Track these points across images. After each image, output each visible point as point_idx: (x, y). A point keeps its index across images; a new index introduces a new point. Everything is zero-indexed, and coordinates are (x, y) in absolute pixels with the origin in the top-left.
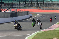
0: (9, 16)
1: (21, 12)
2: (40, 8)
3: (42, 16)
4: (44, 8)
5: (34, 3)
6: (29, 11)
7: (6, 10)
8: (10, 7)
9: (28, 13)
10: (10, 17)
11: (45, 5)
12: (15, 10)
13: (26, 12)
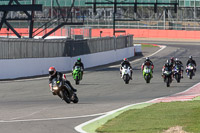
0: (61, 52)
1: (102, 39)
2: (171, 24)
3: (174, 53)
4: (185, 23)
6: (132, 36)
7: (49, 30)
8: (62, 21)
9: (126, 42)
10: (64, 55)
11: (188, 14)
13: (119, 38)
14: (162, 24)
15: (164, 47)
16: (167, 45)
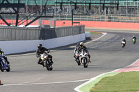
0: (37, 37)
1: (65, 28)
2: (110, 18)
4: (120, 17)
5: (97, 7)
6: (84, 26)
7: (29, 21)
8: (38, 15)
9: (80, 30)
10: (40, 39)
11: (122, 11)
12: (50, 23)
13: (76, 27)
14: (104, 18)
15: (105, 34)
16: (108, 33)
